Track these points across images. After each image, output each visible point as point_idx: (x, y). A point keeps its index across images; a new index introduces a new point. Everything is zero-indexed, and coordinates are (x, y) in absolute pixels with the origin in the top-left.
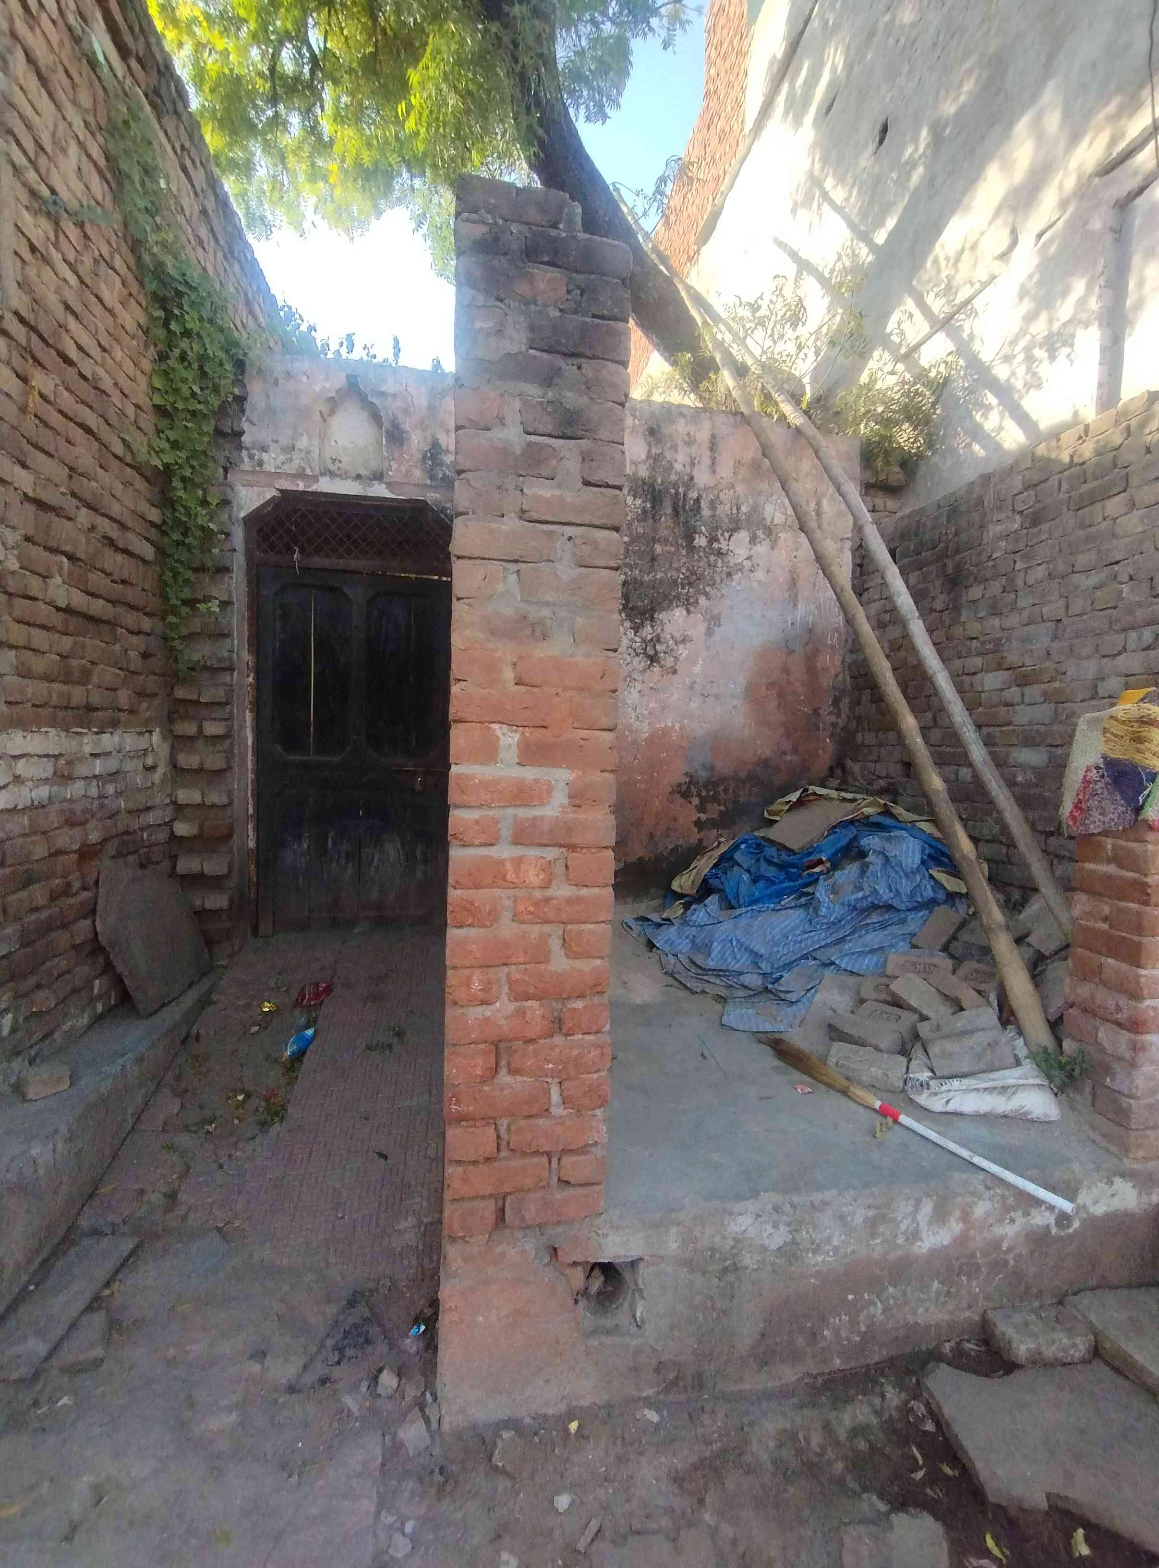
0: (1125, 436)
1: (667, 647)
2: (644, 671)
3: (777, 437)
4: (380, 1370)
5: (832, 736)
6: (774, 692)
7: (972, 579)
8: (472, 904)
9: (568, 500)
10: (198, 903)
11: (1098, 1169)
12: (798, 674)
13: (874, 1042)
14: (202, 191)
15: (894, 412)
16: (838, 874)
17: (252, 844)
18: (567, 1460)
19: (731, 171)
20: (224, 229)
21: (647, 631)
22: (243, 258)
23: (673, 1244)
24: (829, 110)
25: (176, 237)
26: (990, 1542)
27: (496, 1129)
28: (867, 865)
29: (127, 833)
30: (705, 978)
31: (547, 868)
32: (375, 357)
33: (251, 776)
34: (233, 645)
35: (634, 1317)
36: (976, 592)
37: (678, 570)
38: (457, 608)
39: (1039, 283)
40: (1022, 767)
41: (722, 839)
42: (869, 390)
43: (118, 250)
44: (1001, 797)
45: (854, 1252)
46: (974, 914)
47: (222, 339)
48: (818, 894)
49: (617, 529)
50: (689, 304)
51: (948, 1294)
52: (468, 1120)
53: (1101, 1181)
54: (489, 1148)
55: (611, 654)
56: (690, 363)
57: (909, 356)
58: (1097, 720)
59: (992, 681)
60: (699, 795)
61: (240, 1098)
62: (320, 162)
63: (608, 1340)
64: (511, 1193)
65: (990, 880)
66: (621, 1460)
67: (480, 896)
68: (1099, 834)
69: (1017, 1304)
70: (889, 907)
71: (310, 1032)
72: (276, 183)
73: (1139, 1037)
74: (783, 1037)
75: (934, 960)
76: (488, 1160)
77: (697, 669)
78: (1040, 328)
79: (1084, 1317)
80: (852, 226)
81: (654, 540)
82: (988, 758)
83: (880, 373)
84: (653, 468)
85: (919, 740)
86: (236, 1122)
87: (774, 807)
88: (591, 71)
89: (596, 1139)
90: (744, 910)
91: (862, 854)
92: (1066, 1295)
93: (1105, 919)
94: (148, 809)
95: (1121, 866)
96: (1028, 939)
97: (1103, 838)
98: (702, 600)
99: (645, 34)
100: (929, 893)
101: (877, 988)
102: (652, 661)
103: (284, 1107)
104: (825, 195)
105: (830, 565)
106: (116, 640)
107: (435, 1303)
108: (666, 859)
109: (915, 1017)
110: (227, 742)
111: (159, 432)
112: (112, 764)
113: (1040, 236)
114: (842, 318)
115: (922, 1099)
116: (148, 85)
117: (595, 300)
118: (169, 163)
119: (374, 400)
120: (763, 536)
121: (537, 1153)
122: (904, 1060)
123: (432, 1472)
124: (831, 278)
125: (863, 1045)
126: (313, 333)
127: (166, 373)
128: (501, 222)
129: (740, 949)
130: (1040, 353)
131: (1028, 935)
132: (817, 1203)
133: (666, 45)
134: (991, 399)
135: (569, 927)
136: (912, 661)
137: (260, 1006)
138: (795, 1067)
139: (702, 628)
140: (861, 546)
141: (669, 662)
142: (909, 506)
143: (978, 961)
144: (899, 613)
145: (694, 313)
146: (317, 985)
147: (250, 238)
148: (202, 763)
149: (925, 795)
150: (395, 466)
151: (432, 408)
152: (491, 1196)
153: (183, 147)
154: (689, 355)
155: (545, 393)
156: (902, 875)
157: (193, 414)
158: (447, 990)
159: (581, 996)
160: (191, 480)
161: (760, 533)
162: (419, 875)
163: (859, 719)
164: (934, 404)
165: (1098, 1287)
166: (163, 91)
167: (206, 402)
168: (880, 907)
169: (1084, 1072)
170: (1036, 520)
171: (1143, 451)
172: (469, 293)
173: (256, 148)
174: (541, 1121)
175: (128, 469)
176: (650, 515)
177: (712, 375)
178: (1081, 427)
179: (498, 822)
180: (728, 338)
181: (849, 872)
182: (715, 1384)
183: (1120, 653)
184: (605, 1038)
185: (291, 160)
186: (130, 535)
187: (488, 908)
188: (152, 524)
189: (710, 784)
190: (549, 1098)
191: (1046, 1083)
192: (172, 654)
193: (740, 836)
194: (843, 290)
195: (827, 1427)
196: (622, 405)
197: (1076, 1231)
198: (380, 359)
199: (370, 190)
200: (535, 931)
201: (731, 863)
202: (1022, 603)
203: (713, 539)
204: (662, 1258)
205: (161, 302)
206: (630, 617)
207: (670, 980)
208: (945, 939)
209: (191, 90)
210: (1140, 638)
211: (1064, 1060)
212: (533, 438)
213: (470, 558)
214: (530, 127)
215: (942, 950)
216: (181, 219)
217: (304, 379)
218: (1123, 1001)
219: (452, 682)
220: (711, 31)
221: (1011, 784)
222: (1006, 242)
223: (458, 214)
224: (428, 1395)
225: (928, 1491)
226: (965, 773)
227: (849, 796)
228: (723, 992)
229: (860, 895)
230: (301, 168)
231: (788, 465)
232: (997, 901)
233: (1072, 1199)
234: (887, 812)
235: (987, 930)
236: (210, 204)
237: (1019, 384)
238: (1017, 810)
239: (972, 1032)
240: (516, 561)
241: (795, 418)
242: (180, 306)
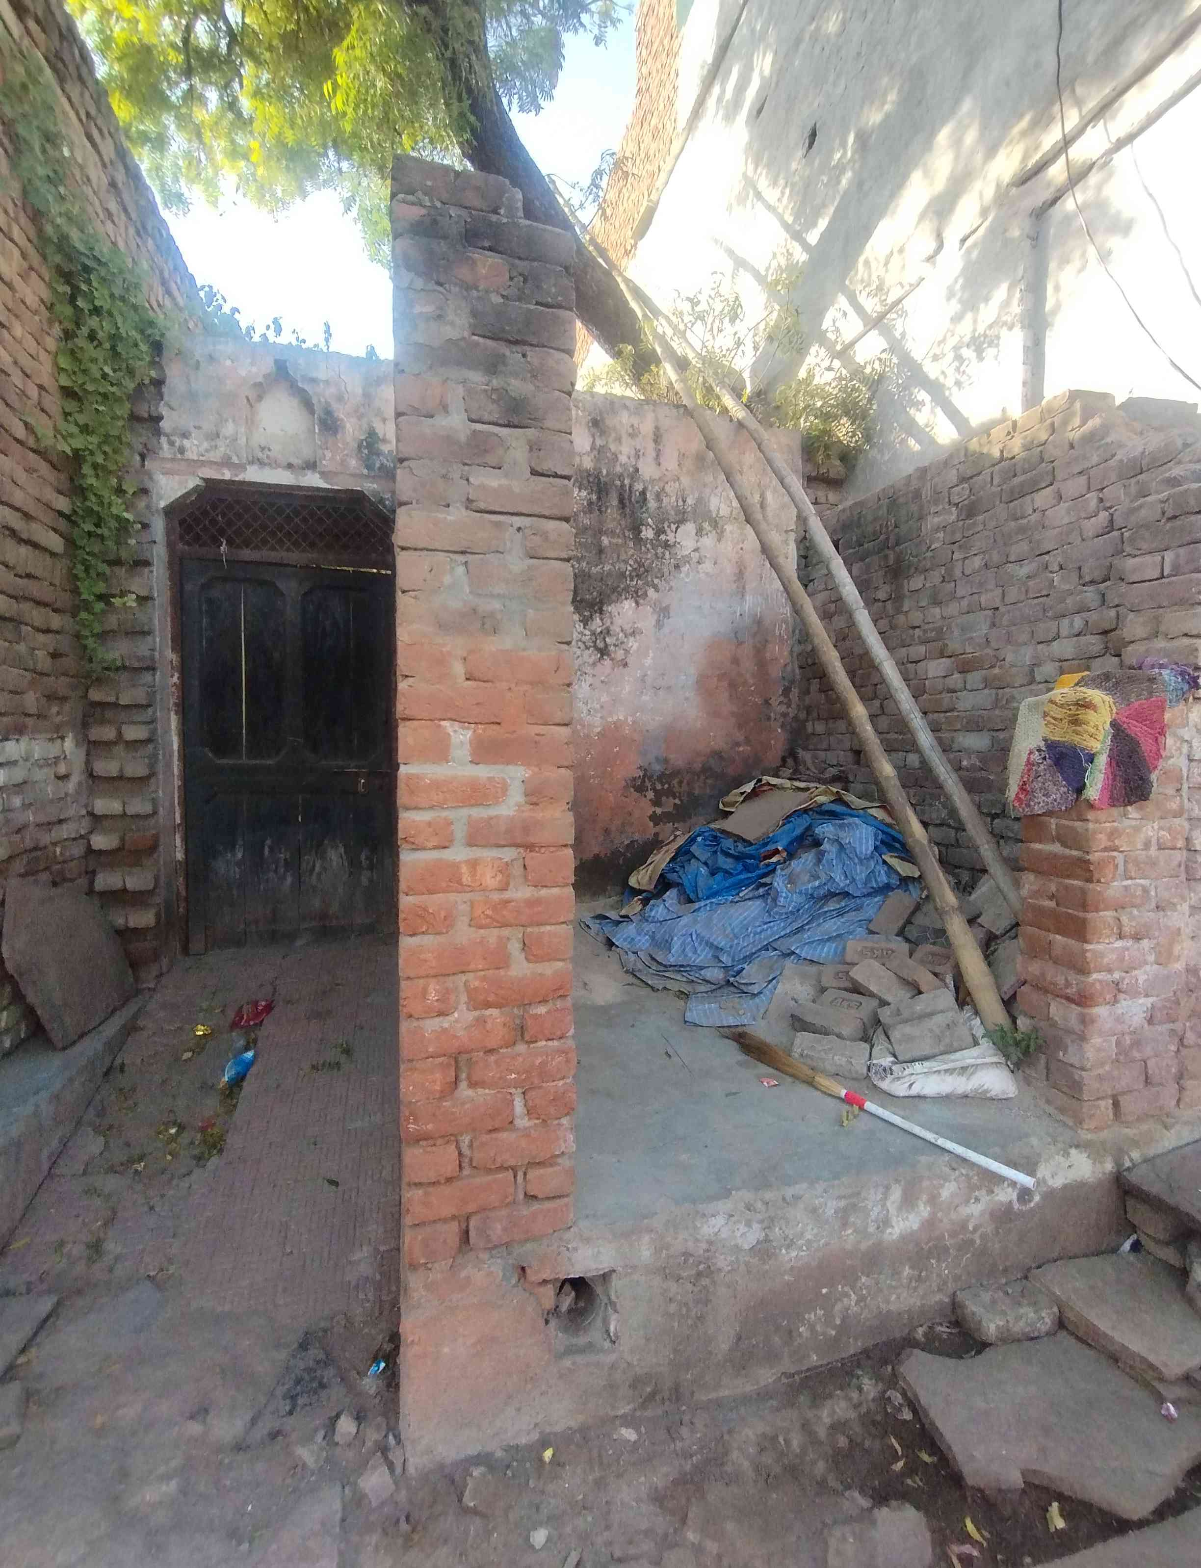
0: (1049, 432)
1: (617, 639)
2: (594, 664)
3: (722, 432)
4: (338, 1416)
5: (782, 726)
6: (725, 684)
7: (912, 570)
8: (425, 910)
9: (517, 490)
10: (120, 922)
11: (1055, 1142)
12: (748, 666)
13: (836, 1030)
14: (111, 162)
15: (832, 406)
16: (794, 863)
17: (180, 856)
18: (543, 1492)
19: (666, 168)
20: (137, 203)
21: (597, 624)
22: (158, 236)
23: (645, 1253)
24: (760, 111)
25: (83, 210)
26: (970, 1527)
27: (458, 1148)
28: (822, 853)
29: (35, 849)
30: (667, 974)
31: (504, 869)
32: (304, 341)
33: (177, 782)
34: (155, 642)
35: (607, 1331)
36: (916, 582)
37: (626, 562)
38: (403, 602)
39: (964, 288)
40: (969, 752)
41: (678, 833)
42: (808, 385)
43: (16, 220)
44: (950, 781)
45: (827, 1244)
46: (927, 897)
47: (137, 319)
48: (776, 884)
49: (567, 520)
50: (628, 296)
51: (919, 1279)
52: (425, 1139)
53: (1058, 1154)
54: (451, 1168)
55: (565, 647)
56: (632, 355)
57: (844, 353)
58: (1036, 705)
59: (935, 668)
60: (654, 789)
61: (173, 1131)
62: (240, 139)
63: (580, 1359)
64: (475, 1213)
65: (941, 861)
66: (600, 1484)
67: (433, 902)
68: (1044, 814)
69: (985, 1283)
70: (847, 894)
71: (250, 1054)
72: (192, 162)
73: (1086, 1011)
74: (747, 1030)
75: (893, 946)
76: (449, 1180)
77: (648, 662)
78: (965, 329)
79: (1048, 1289)
80: (786, 226)
81: (601, 532)
82: (935, 743)
83: (817, 368)
84: (597, 460)
85: (869, 727)
86: (169, 1157)
87: (729, 798)
88: (522, 61)
89: (563, 1149)
90: (702, 903)
91: (817, 843)
92: (1029, 1269)
93: (1052, 897)
94: (60, 822)
95: (1064, 845)
96: (979, 920)
97: (1047, 818)
98: (651, 592)
99: (576, 31)
100: (883, 879)
101: (837, 975)
102: (602, 655)
103: (221, 1138)
104: (758, 195)
105: (777, 557)
106: (19, 639)
107: (395, 1338)
108: (623, 854)
109: (875, 1003)
110: (151, 746)
111: (66, 415)
112: (18, 774)
113: (964, 240)
114: (779, 315)
115: (885, 1085)
116: (48, 50)
117: (538, 287)
118: (72, 129)
119: (306, 387)
120: (709, 528)
121: (502, 1168)
122: (867, 1046)
123: (398, 1521)
124: (767, 275)
125: (826, 1034)
126: (237, 315)
127: (72, 352)
128: (438, 204)
129: (700, 944)
130: (968, 353)
131: (979, 916)
132: (788, 1197)
133: (598, 40)
134: (922, 395)
135: (529, 930)
136: (858, 651)
137: (194, 1031)
138: (759, 1060)
139: (652, 620)
140: (805, 538)
141: (620, 654)
142: (848, 500)
143: (934, 944)
144: (844, 603)
145: (633, 305)
146: (256, 1004)
147: (165, 214)
148: (121, 770)
149: (877, 783)
150: (328, 455)
151: (367, 396)
152: (454, 1218)
153: (88, 114)
154: (630, 347)
155: (490, 381)
156: (856, 861)
157: (105, 396)
158: (401, 1002)
159: (544, 1001)
160: (104, 468)
161: (706, 525)
162: (365, 881)
163: (808, 710)
164: (870, 400)
165: (1060, 1258)
166: (66, 56)
167: (119, 384)
168: (836, 895)
169: (1039, 1048)
170: (970, 511)
171: (1067, 447)
172: (408, 277)
173: (169, 120)
174: (504, 1135)
175: (31, 454)
176: (595, 507)
177: (653, 367)
178: (1010, 422)
179: (452, 823)
180: (669, 332)
181: (805, 860)
182: (693, 1393)
183: (1054, 639)
184: (571, 1043)
185: (207, 135)
186: (34, 525)
187: (443, 914)
188: (60, 513)
189: (661, 778)
190: (513, 1110)
191: (1003, 1060)
192: (85, 654)
193: (697, 829)
194: (779, 288)
195: (806, 1427)
196: (569, 394)
197: (1037, 1204)
198: (309, 344)
199: (295, 171)
200: (492, 935)
201: (687, 857)
202: (960, 592)
203: (660, 531)
204: (634, 1267)
205: (67, 277)
206: (577, 610)
207: (631, 979)
208: (901, 923)
209: (96, 58)
210: (1071, 625)
211: (1019, 1036)
212: (479, 427)
213: (415, 549)
214: (462, 115)
215: (899, 934)
216: (87, 190)
217: (228, 363)
218: (1072, 977)
219: (399, 678)
220: (641, 30)
221: (958, 768)
222: (933, 245)
223: (393, 195)
224: (391, 1437)
225: (909, 1481)
226: (913, 759)
227: (802, 785)
228: (686, 988)
229: (817, 883)
230: (219, 145)
231: (732, 457)
232: (949, 883)
233: (1031, 1173)
234: (839, 800)
235: (941, 913)
236: (120, 177)
237: (949, 382)
238: (965, 794)
239: (931, 1015)
240: (463, 553)
241: (738, 412)
242: (89, 282)
